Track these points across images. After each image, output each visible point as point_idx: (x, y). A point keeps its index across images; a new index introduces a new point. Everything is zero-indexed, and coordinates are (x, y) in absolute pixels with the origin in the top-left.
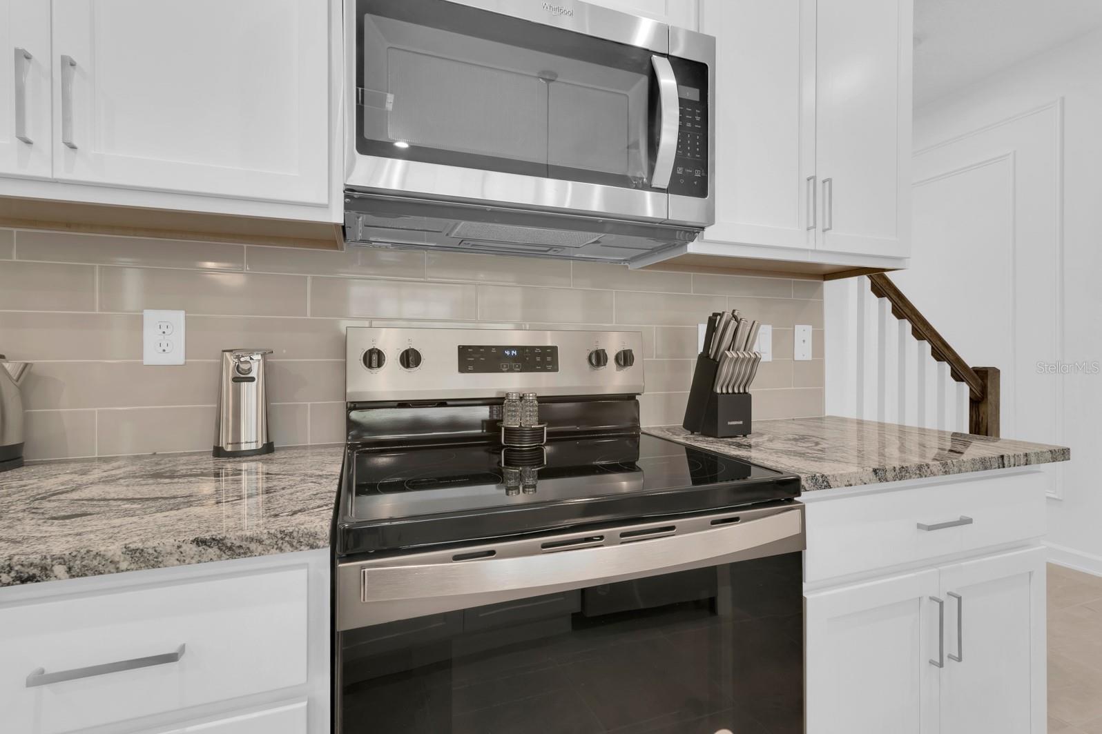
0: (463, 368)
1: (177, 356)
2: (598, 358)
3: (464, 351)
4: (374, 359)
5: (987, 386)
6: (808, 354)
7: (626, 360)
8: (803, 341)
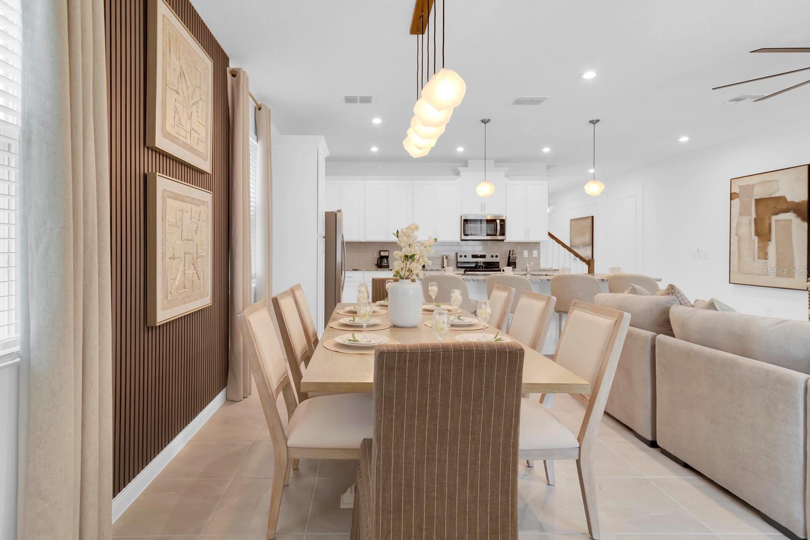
0: (472, 257)
2: (492, 256)
3: (472, 255)
4: (461, 256)
5: (590, 263)
6: (536, 256)
7: (497, 256)
8: (535, 253)
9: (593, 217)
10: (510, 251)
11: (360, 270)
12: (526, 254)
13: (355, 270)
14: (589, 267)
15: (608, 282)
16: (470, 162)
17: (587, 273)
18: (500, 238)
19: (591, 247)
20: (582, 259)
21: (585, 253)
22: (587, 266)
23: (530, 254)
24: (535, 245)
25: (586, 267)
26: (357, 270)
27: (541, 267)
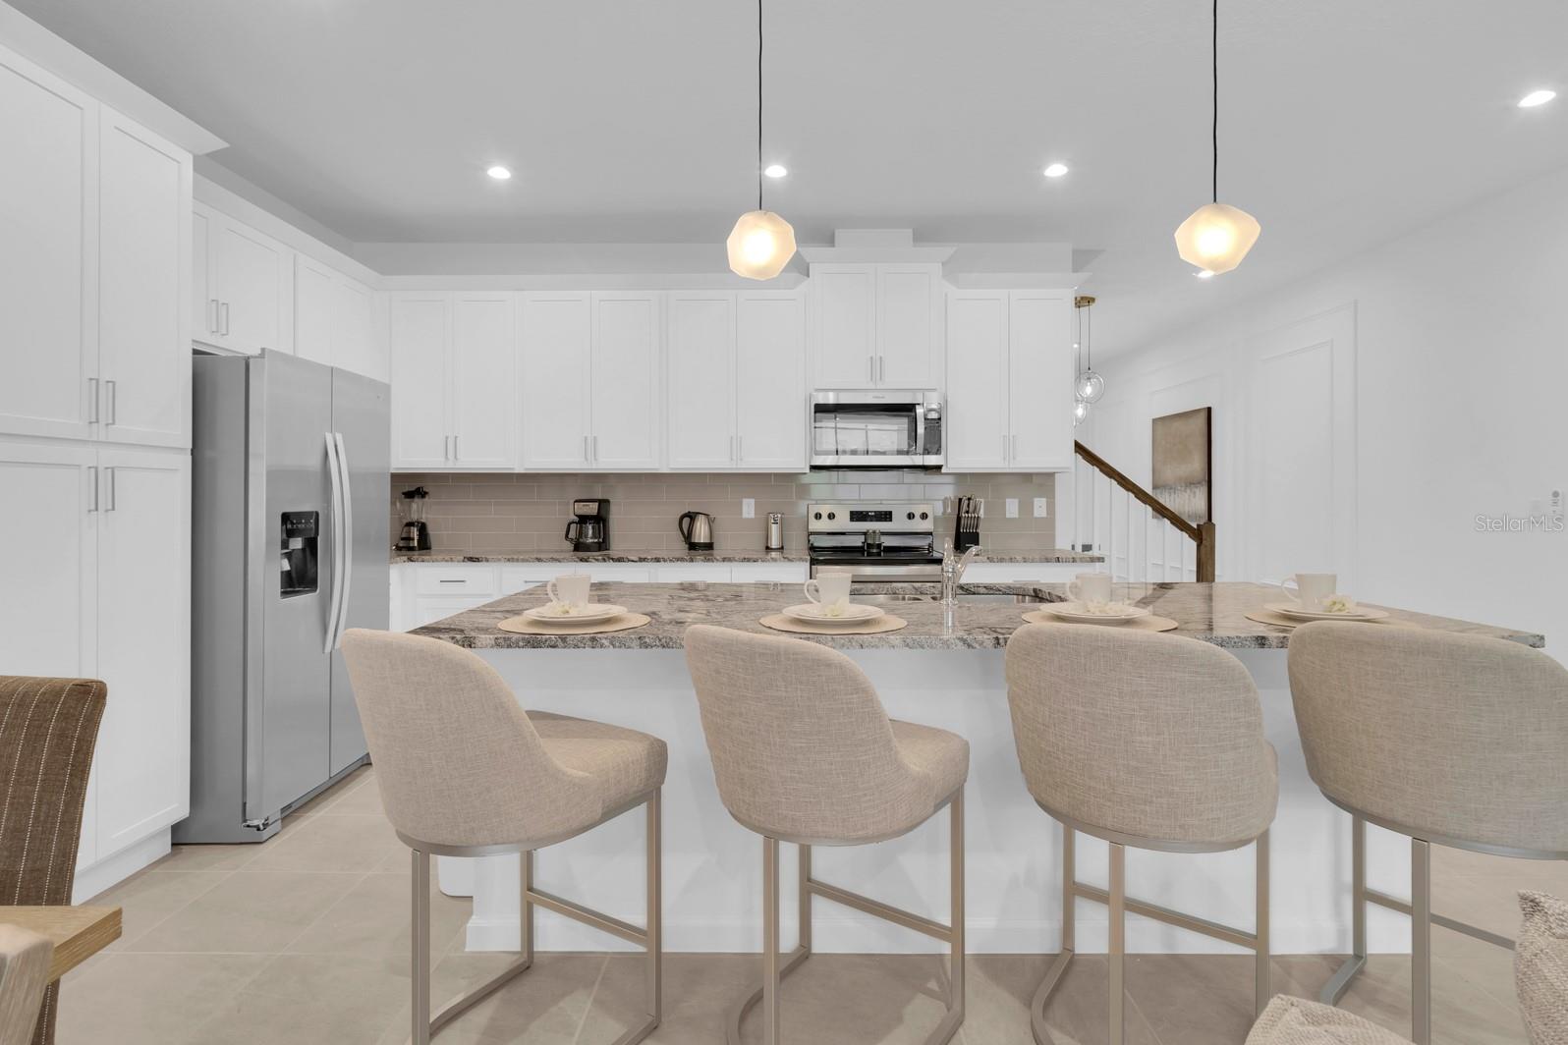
0: (852, 519)
1: (752, 515)
2: (911, 516)
3: (852, 513)
4: (818, 516)
5: (1202, 534)
6: (1044, 514)
7: (924, 516)
8: (1040, 507)
9: (1209, 410)
10: (960, 500)
11: (487, 560)
12: (1012, 508)
13: (471, 559)
14: (1199, 547)
15: (1284, 651)
16: (840, 234)
17: (1195, 580)
18: (931, 460)
19: (1205, 489)
20: (1179, 522)
21: (1188, 504)
22: (1194, 544)
23: (1026, 507)
24: (1040, 482)
25: (1191, 545)
26: (478, 560)
27: (1057, 547)
